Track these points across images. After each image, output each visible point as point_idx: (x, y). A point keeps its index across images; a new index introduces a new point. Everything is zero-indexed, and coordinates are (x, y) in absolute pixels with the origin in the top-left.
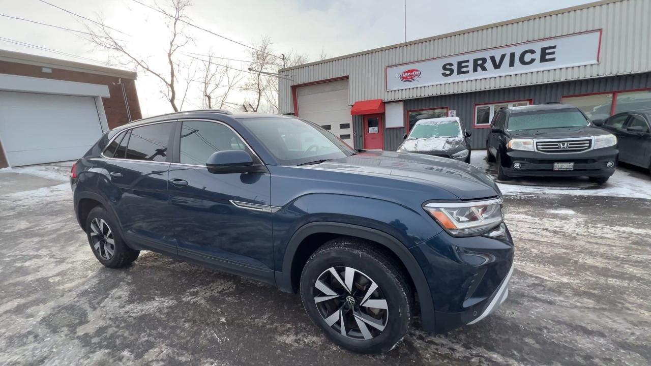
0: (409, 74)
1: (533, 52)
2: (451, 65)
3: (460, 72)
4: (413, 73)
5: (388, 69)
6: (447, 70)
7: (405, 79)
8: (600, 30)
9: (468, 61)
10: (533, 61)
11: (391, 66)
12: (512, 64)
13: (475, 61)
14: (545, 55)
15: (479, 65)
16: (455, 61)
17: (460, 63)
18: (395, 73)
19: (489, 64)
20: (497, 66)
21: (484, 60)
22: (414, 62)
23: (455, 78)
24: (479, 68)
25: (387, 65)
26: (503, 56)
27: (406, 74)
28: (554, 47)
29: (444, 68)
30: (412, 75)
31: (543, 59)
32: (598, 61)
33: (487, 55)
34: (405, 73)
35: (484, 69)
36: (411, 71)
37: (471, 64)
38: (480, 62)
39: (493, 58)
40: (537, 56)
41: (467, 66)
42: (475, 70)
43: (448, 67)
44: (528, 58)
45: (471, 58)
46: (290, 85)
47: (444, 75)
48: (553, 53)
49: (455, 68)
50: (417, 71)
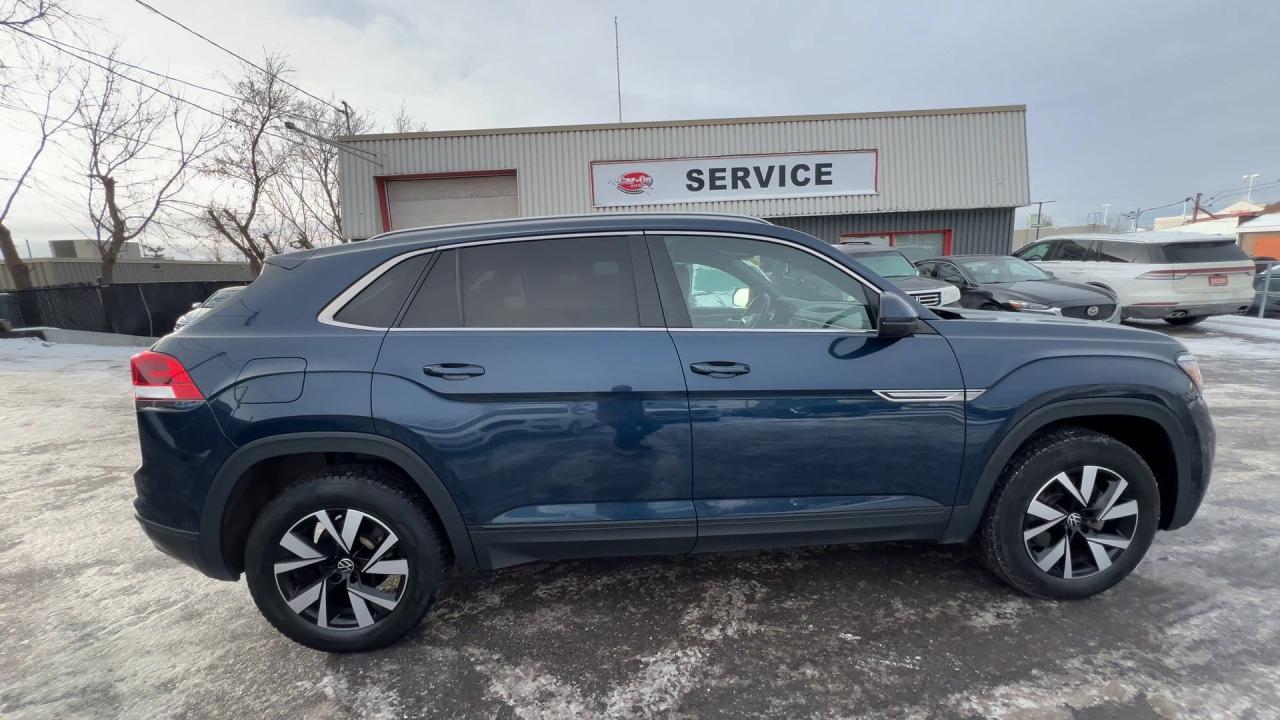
0: (633, 179)
1: (806, 168)
2: (700, 172)
3: (713, 187)
4: (640, 179)
5: (594, 167)
6: (695, 180)
7: (627, 188)
8: (876, 150)
9: (724, 170)
10: (807, 181)
11: (601, 162)
12: (782, 183)
13: (735, 171)
14: (822, 175)
15: (740, 178)
16: (705, 167)
17: (712, 172)
18: (608, 177)
19: (752, 179)
20: (764, 184)
21: (746, 171)
22: (640, 160)
23: (706, 195)
24: (739, 183)
25: (592, 159)
26: (771, 169)
27: (628, 180)
28: (830, 165)
29: (689, 175)
30: (638, 183)
31: (819, 182)
32: (876, 190)
33: (750, 164)
34: (626, 177)
35: (747, 185)
36: (637, 175)
37: (728, 175)
38: (740, 174)
39: (757, 170)
40: (812, 174)
41: (723, 178)
42: (735, 186)
43: (695, 175)
44: (801, 175)
45: (729, 165)
46: (373, 174)
47: (690, 187)
48: (829, 173)
49: (706, 178)
50: (647, 176)
